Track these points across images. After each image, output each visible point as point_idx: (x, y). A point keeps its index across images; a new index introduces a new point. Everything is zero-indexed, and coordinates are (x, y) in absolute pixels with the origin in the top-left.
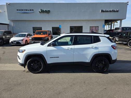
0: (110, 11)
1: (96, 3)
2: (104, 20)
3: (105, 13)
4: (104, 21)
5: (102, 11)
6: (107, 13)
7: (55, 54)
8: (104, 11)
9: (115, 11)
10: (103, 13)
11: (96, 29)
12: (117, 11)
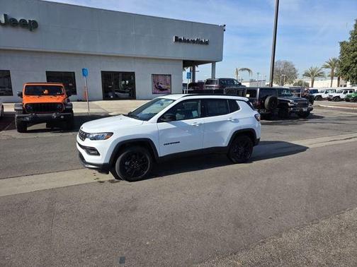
0: (193, 42)
1: (163, 18)
2: (180, 60)
3: (182, 44)
4: (182, 63)
5: (177, 40)
6: (186, 45)
7: (172, 137)
8: (180, 40)
9: (201, 43)
10: (178, 43)
11: (165, 80)
12: (207, 43)
